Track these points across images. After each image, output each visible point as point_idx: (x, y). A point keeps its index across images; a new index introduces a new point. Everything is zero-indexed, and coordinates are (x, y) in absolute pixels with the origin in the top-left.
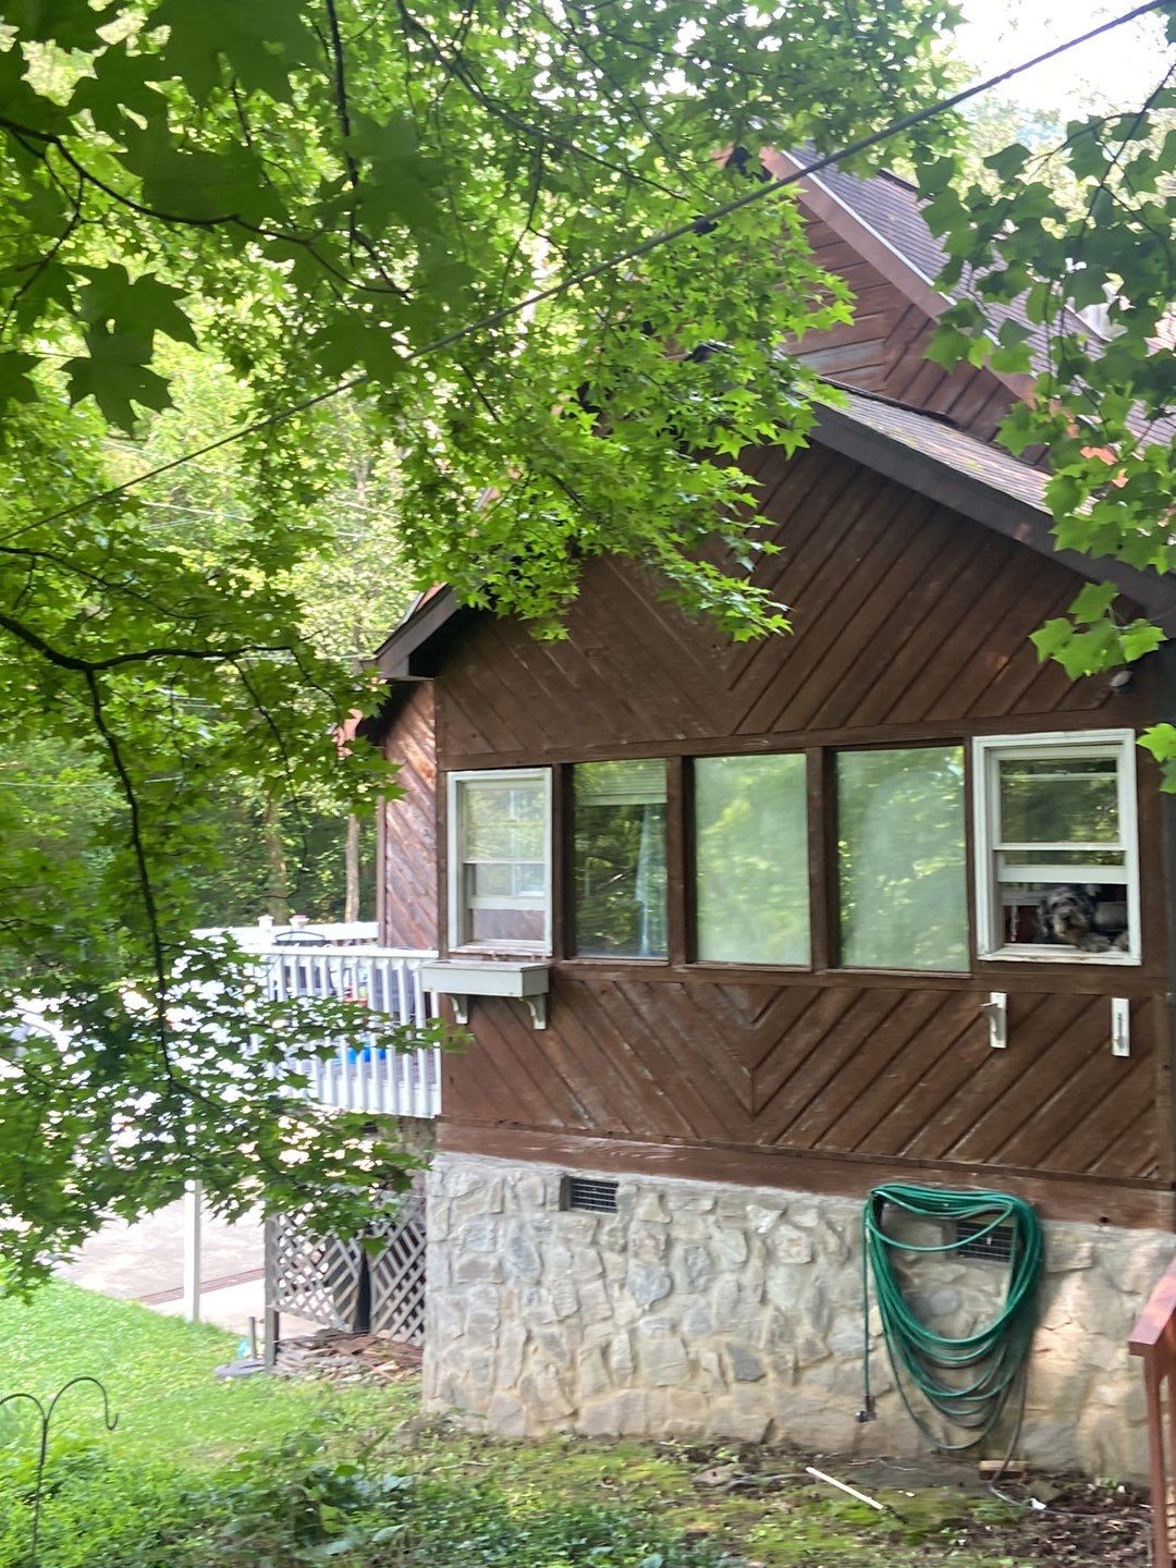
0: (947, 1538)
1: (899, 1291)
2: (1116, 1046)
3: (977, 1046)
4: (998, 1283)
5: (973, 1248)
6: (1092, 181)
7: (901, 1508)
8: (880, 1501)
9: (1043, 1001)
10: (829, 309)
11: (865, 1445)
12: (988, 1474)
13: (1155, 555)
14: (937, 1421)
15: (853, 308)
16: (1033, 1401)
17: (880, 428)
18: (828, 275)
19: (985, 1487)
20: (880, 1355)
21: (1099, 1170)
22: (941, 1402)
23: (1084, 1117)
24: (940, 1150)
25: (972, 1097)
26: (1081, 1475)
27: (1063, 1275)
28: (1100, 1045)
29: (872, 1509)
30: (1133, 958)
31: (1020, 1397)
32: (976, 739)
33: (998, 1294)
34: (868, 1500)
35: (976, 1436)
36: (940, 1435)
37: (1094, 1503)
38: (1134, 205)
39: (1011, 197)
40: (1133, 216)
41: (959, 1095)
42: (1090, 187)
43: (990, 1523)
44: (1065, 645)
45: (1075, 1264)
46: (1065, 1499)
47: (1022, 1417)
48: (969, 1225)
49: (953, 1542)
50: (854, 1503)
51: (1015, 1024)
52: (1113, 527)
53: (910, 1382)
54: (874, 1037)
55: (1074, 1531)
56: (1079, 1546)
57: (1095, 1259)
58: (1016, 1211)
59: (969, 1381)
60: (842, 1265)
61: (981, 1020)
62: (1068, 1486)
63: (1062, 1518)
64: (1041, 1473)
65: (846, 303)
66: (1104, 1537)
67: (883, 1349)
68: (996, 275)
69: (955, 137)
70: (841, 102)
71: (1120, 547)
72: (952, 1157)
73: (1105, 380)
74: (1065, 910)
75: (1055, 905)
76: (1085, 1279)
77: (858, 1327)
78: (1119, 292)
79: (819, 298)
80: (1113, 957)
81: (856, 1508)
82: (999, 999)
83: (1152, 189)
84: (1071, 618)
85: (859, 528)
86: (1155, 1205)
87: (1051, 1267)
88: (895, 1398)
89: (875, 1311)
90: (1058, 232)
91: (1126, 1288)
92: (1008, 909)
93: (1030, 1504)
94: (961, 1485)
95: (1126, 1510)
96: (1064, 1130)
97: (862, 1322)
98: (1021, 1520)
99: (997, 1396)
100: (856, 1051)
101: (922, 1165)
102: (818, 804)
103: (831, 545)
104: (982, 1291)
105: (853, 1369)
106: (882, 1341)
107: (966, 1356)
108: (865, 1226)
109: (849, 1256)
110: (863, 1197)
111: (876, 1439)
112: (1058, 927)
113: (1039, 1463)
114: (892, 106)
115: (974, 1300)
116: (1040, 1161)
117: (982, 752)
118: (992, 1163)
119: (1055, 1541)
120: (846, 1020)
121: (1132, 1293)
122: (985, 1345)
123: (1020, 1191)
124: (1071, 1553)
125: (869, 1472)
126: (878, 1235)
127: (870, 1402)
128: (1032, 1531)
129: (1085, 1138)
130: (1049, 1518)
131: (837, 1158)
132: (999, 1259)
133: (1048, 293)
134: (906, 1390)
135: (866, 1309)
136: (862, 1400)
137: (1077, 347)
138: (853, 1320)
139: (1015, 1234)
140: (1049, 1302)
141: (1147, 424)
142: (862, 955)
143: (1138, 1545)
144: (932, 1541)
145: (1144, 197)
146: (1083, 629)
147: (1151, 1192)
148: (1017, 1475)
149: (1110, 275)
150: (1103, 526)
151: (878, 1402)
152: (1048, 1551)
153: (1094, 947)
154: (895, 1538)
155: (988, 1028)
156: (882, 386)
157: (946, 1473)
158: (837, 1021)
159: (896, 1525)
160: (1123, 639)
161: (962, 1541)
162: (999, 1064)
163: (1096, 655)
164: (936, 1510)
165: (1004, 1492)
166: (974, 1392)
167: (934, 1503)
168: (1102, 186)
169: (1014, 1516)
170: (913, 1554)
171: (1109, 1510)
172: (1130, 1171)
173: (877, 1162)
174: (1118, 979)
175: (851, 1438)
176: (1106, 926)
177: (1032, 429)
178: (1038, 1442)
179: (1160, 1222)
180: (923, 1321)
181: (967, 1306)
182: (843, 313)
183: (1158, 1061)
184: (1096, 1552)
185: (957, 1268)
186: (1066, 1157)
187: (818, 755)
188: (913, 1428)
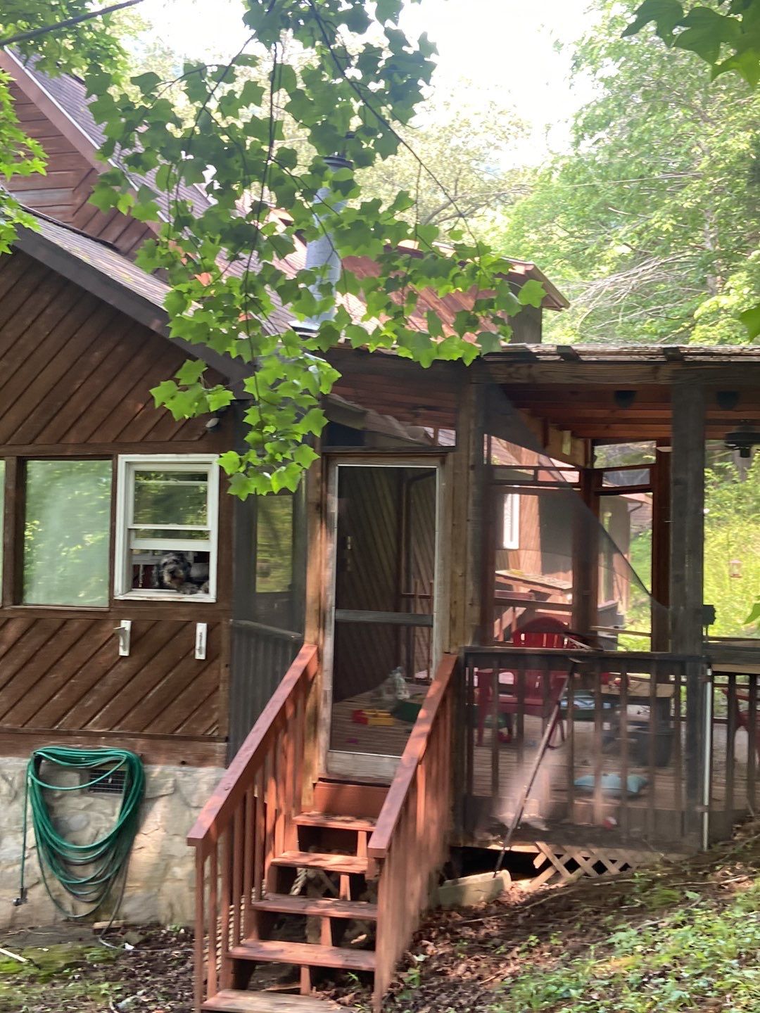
0: (68, 975)
1: (48, 818)
2: (197, 653)
3: (110, 655)
4: (114, 807)
5: (99, 786)
6: (198, 104)
7: (37, 960)
8: (24, 956)
9: (154, 625)
10: (29, 162)
11: (19, 920)
12: (99, 931)
13: (230, 345)
14: (68, 900)
15: (46, 164)
16: (131, 881)
17: (66, 247)
18: (29, 139)
19: (96, 939)
20: (33, 861)
21: (182, 732)
22: (71, 888)
23: (175, 699)
24: (82, 723)
25: (105, 688)
26: (158, 925)
27: (155, 799)
28: (188, 653)
29: (20, 962)
30: (211, 598)
31: (123, 879)
32: (120, 456)
33: (114, 814)
34: (17, 957)
35: (94, 906)
36: (69, 908)
37: (164, 943)
38: (223, 124)
39: (148, 106)
40: (224, 131)
41: (96, 687)
42: (197, 108)
43: (97, 962)
44: (172, 398)
45: (163, 792)
46: (147, 942)
47: (123, 892)
48: (96, 771)
49: (70, 978)
50: (6, 959)
51: (136, 640)
52: (205, 325)
53: (51, 877)
54: (42, 651)
55: (150, 961)
56: (152, 970)
57: (176, 789)
58: (129, 760)
59: (91, 872)
60: (11, 803)
61: (114, 639)
62: (149, 933)
63: (143, 954)
64: (133, 927)
65: (41, 160)
66: (168, 962)
67: (35, 856)
68: (137, 155)
69: (118, 61)
70: (39, 23)
71: (209, 339)
72: (89, 728)
73: (203, 232)
74: (171, 567)
75: (165, 564)
76: (169, 801)
77: (18, 843)
78: (213, 178)
79: (22, 154)
80: (200, 597)
81: (7, 963)
82: (126, 624)
83: (236, 116)
84: (177, 381)
85: (48, 311)
86: (215, 752)
87: (148, 795)
88: (41, 887)
89: (31, 832)
90: (178, 134)
91: (194, 804)
92: (136, 568)
93: (124, 947)
94: (80, 940)
95: (184, 944)
96: (162, 708)
97: (21, 840)
98: (117, 957)
99: (109, 878)
100: (29, 660)
101: (69, 734)
102: (12, 494)
103: (29, 321)
104: (104, 813)
105: (14, 871)
106: (35, 851)
107: (90, 856)
108: (27, 776)
109: (16, 796)
110: (27, 757)
111: (26, 916)
112: (167, 578)
113: (132, 920)
114: (76, 33)
115: (98, 819)
116: (145, 728)
117: (124, 465)
118: (115, 730)
119: (136, 968)
120: (24, 639)
121: (197, 807)
122: (102, 848)
123: (132, 747)
124: (147, 975)
125: (18, 938)
126: (36, 781)
127: (23, 892)
128: (123, 964)
129: (175, 712)
130: (135, 954)
131: (12, 732)
132: (116, 792)
133: (170, 171)
134: (48, 882)
135: (25, 831)
136: (18, 891)
137: (187, 209)
138: (16, 838)
139: (126, 775)
140: (145, 816)
141: (228, 263)
142: (36, 597)
143: (189, 965)
144: (58, 978)
145: (230, 119)
146: (185, 388)
147: (213, 744)
148: (118, 929)
149: (208, 166)
150: (198, 325)
151: (29, 891)
152: (133, 975)
153: (188, 591)
154: (32, 980)
155: (119, 642)
156: (71, 219)
157: (71, 933)
158: (18, 640)
159: (34, 971)
160: (208, 397)
161: (77, 976)
162: (124, 666)
163: (191, 405)
164: (63, 958)
165: (108, 941)
166: (93, 879)
167: (60, 954)
168: (204, 108)
169: (113, 956)
170: (44, 988)
171: (173, 945)
172: (201, 731)
173: (40, 733)
174: (201, 611)
175: (9, 917)
176: (197, 578)
177: (158, 258)
178: (134, 906)
179: (217, 762)
180: (63, 836)
181: (93, 823)
182: (39, 166)
183: (222, 661)
184: (163, 973)
185: (88, 800)
186: (162, 725)
187: (14, 462)
188: (52, 906)
